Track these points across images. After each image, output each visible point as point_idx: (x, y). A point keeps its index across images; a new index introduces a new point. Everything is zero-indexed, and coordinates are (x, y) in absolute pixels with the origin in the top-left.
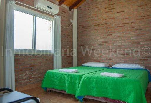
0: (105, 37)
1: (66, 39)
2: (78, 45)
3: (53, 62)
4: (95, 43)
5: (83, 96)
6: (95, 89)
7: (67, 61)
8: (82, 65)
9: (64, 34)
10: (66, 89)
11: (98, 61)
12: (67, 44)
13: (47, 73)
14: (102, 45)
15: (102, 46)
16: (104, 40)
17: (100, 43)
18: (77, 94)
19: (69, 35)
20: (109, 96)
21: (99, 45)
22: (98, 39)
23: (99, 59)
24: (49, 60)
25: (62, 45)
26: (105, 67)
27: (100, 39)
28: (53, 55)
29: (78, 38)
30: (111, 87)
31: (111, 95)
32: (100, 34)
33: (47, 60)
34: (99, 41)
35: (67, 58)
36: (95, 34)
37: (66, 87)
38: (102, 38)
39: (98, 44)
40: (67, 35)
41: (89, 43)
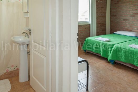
0: (137, 9)
1: (101, 11)
2: (110, 15)
3: (90, 30)
4: (127, 14)
5: (114, 60)
6: (123, 57)
7: (101, 29)
8: (114, 33)
9: (99, 7)
10: (101, 53)
11: (129, 30)
12: (101, 14)
13: (86, 40)
14: (134, 16)
15: (133, 18)
16: (136, 12)
17: (131, 14)
18: (109, 58)
19: (103, 7)
20: (135, 64)
21: (131, 16)
22: (130, 11)
23: (130, 28)
24: (87, 28)
25: (97, 16)
26: (136, 37)
27: (132, 11)
28: (90, 25)
29: (111, 9)
30: (137, 57)
31: (136, 64)
32: (132, 6)
33: (85, 28)
34: (131, 13)
35: (101, 26)
36: (127, 6)
37: (101, 52)
38: (134, 10)
39: (129, 15)
40: (101, 7)
41: (121, 14)
